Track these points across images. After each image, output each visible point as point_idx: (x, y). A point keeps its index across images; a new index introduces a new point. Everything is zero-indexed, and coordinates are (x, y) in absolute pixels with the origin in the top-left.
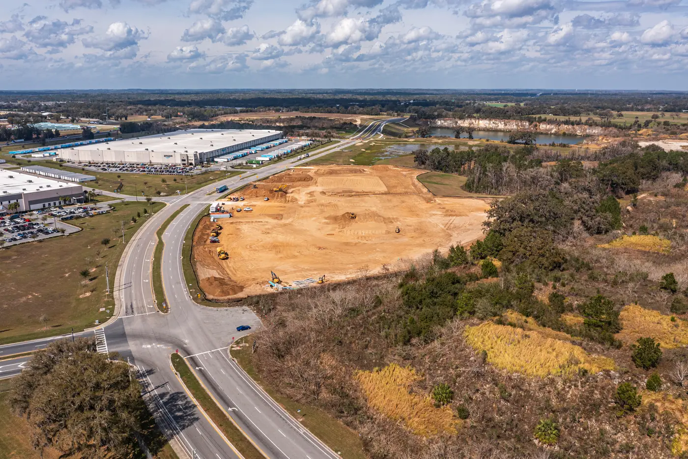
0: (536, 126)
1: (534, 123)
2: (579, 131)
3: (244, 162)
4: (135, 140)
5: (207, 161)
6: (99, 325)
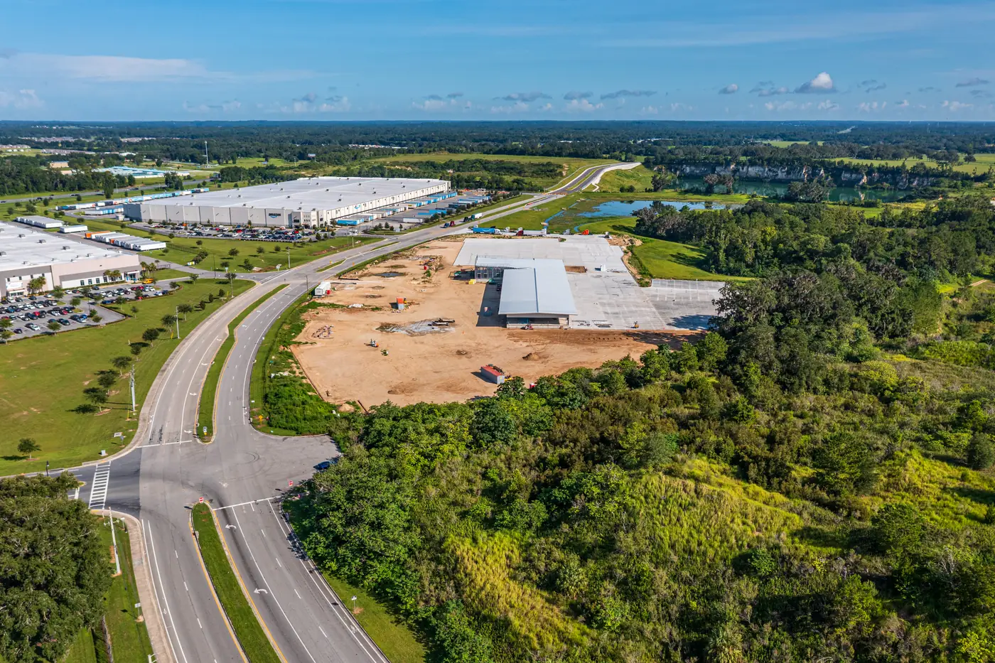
3: (383, 225)
4: (233, 192)
5: (332, 223)
6: (105, 457)
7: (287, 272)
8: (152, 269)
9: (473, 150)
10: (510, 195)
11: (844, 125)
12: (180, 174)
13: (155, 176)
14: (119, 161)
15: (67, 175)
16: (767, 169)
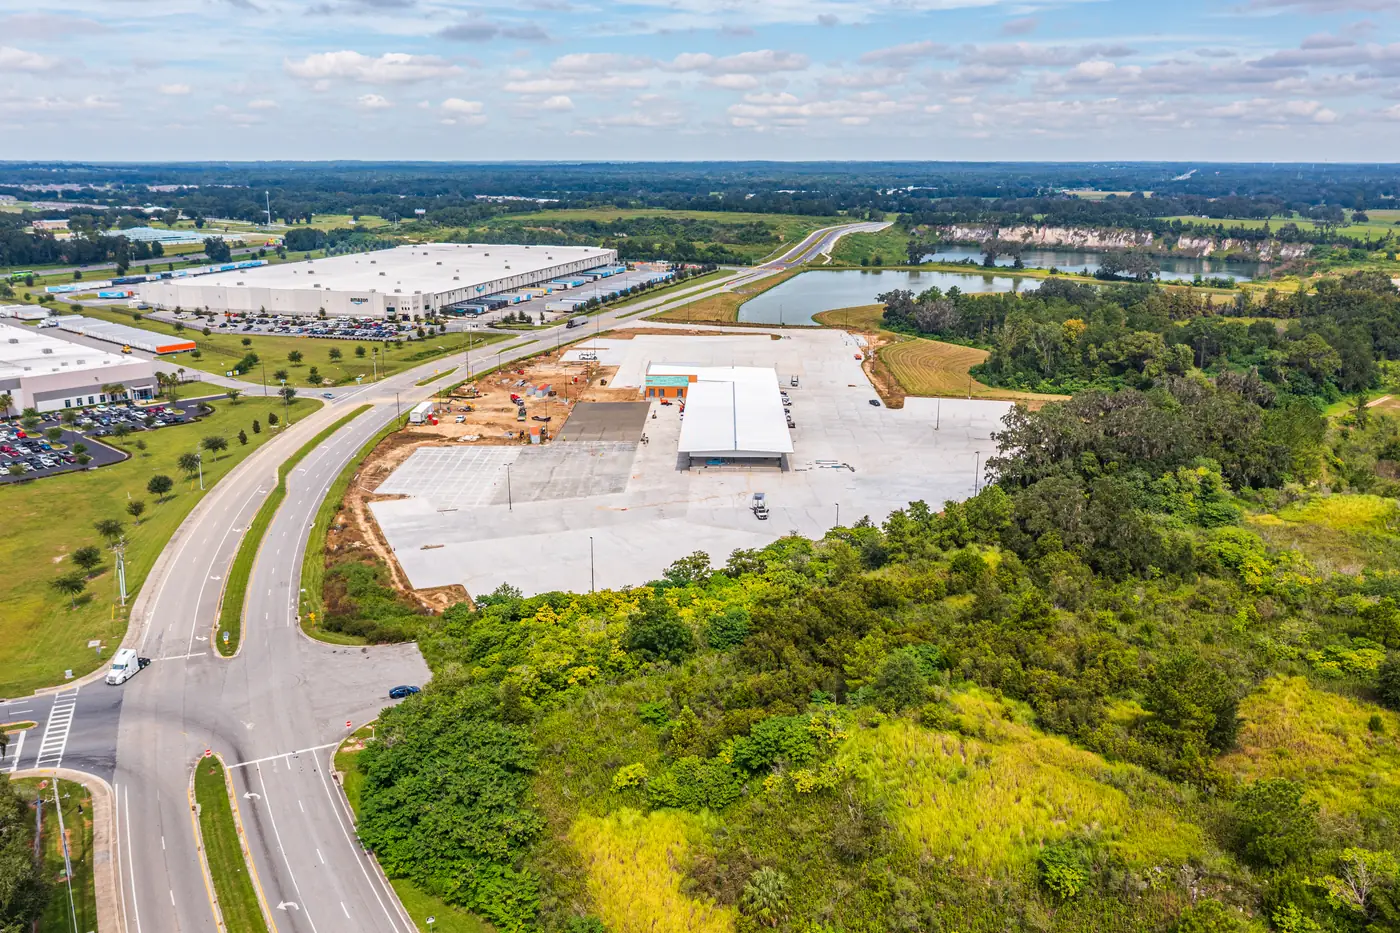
0: (1169, 241)
1: (1165, 236)
2: (1263, 253)
3: (517, 315)
4: (304, 265)
5: (441, 312)
6: (71, 680)
7: (373, 387)
8: (172, 382)
9: (652, 204)
10: (704, 270)
11: (1181, 168)
12: (228, 238)
13: (193, 242)
14: (143, 219)
15: (63, 240)
16: (1071, 232)
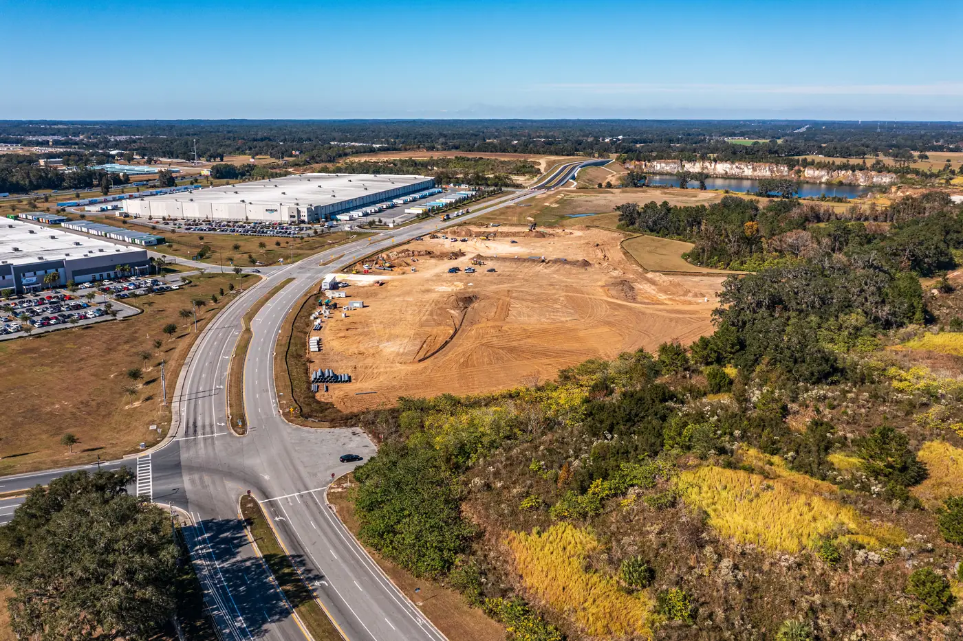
0: (799, 171)
1: (796, 168)
2: (862, 180)
3: (377, 220)
4: (229, 188)
5: (325, 218)
6: (144, 450)
7: (289, 267)
8: (161, 263)
9: (450, 148)
10: (494, 191)
11: (801, 124)
14: (110, 159)
16: (734, 166)
